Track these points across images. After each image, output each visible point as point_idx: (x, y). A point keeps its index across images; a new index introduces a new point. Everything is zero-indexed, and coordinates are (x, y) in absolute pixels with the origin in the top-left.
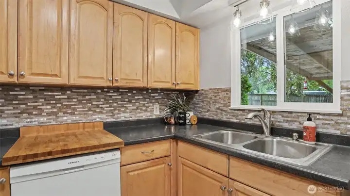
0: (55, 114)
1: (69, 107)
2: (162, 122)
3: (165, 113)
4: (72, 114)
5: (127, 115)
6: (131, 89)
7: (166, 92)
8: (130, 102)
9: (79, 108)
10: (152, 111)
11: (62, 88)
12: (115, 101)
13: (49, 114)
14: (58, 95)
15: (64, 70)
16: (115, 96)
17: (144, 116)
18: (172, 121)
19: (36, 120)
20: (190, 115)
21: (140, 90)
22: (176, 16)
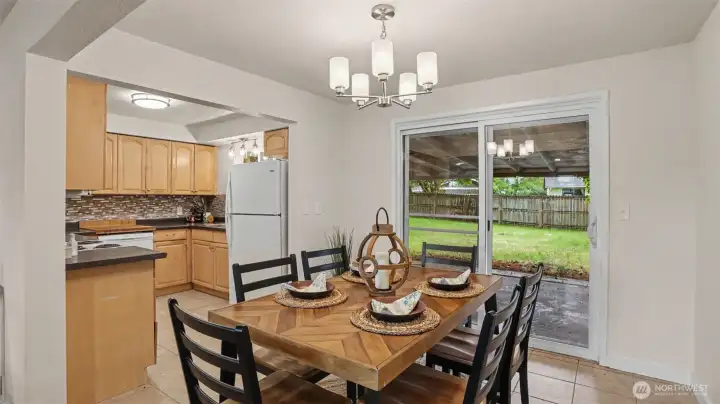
0: (100, 213)
1: (110, 208)
2: (183, 220)
3: (187, 214)
4: (113, 214)
5: (155, 215)
6: (157, 196)
7: (189, 198)
8: (157, 205)
9: (118, 209)
10: (176, 212)
11: (105, 196)
12: (145, 204)
13: (96, 213)
14: (103, 200)
15: (115, 184)
16: (145, 200)
17: (169, 216)
18: (193, 219)
19: (88, 218)
20: (207, 215)
21: (166, 197)
22: (195, 142)
